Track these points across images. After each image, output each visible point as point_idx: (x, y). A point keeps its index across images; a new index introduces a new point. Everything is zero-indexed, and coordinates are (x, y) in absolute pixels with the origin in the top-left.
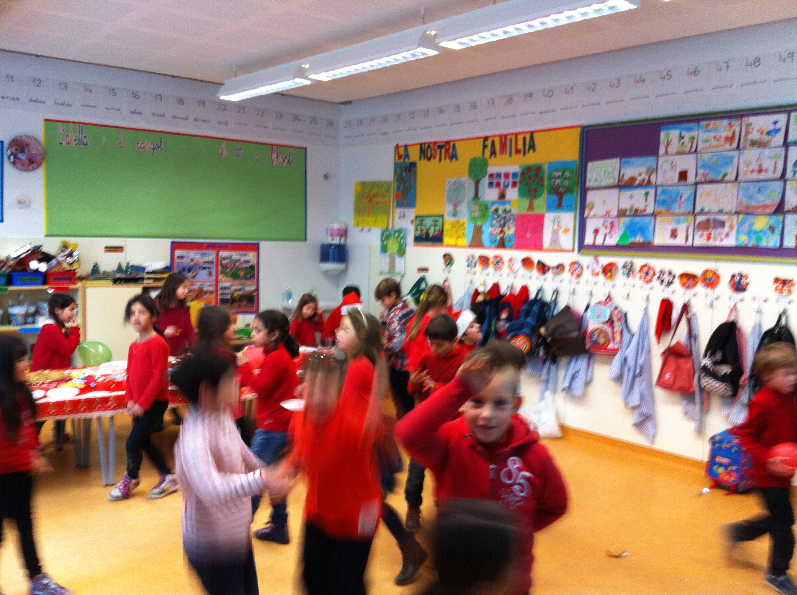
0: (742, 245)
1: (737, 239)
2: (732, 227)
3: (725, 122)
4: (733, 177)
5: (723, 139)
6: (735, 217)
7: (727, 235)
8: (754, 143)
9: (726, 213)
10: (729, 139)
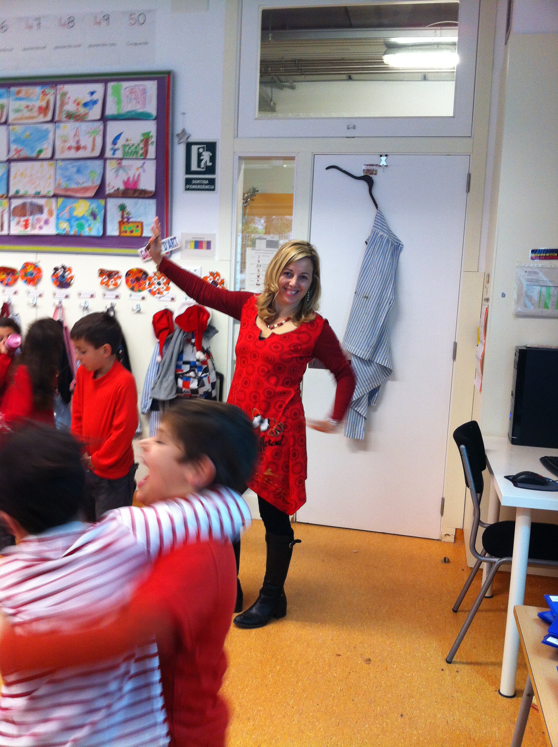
0: (64, 233)
1: (57, 227)
2: (51, 213)
3: (38, 90)
4: (49, 155)
5: (36, 109)
6: (53, 200)
7: (46, 222)
8: (70, 116)
9: (44, 197)
10: (43, 110)
